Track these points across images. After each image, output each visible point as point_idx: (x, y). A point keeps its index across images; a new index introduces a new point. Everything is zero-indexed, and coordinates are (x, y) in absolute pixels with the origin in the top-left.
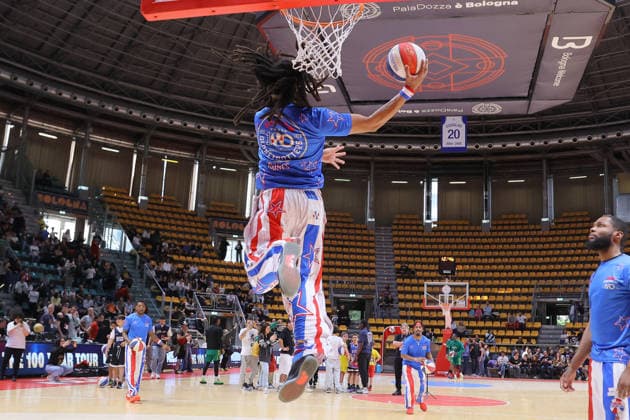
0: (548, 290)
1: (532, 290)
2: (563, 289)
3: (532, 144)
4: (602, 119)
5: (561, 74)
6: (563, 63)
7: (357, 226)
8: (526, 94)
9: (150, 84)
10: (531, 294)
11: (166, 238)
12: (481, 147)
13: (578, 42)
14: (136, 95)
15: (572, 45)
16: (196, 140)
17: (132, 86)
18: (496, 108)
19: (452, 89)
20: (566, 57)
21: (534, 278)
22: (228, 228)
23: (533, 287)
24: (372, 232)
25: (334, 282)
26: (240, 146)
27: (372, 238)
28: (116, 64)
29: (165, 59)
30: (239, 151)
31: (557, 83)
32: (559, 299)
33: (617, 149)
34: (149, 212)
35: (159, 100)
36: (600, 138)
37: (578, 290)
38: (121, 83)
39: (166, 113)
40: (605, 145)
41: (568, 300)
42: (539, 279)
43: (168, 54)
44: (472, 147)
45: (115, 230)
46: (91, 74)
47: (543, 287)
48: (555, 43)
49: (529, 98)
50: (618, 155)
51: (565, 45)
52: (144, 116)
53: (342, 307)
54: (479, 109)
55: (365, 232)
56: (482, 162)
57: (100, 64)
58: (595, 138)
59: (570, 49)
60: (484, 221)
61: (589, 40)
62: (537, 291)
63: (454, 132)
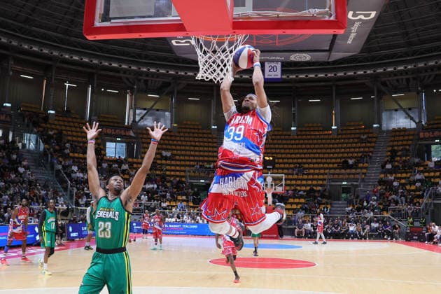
0: (336, 176)
1: (326, 177)
2: (347, 176)
3: (326, 75)
4: (373, 59)
5: (353, 36)
6: (354, 29)
7: (205, 131)
8: (328, 48)
9: (55, 30)
10: (325, 180)
11: (68, 141)
12: (291, 77)
13: (366, 15)
14: (45, 37)
15: (362, 17)
16: (90, 70)
17: (42, 30)
18: (306, 57)
19: (277, 44)
20: (357, 24)
21: (327, 168)
22: (113, 133)
23: (326, 174)
24: (214, 136)
25: (189, 172)
26: (121, 75)
27: (215, 140)
28: (30, 15)
29: (67, 11)
30: (120, 78)
31: (350, 42)
32: (344, 183)
33: (384, 79)
34: (56, 122)
35: (62, 41)
36: (372, 72)
37: (357, 176)
38: (34, 28)
39: (68, 51)
40: (375, 77)
41: (350, 183)
42: (330, 169)
43: (69, 8)
44: (284, 77)
45: (32, 135)
46: (11, 22)
47: (334, 174)
48: (350, 15)
49: (330, 51)
50: (384, 84)
51: (357, 16)
52: (52, 53)
53: (196, 189)
54: (294, 57)
55: (210, 136)
56: (291, 87)
57: (18, 15)
58: (369, 72)
59: (360, 20)
60: (293, 128)
61: (373, 14)
62: (329, 177)
63: (273, 68)
